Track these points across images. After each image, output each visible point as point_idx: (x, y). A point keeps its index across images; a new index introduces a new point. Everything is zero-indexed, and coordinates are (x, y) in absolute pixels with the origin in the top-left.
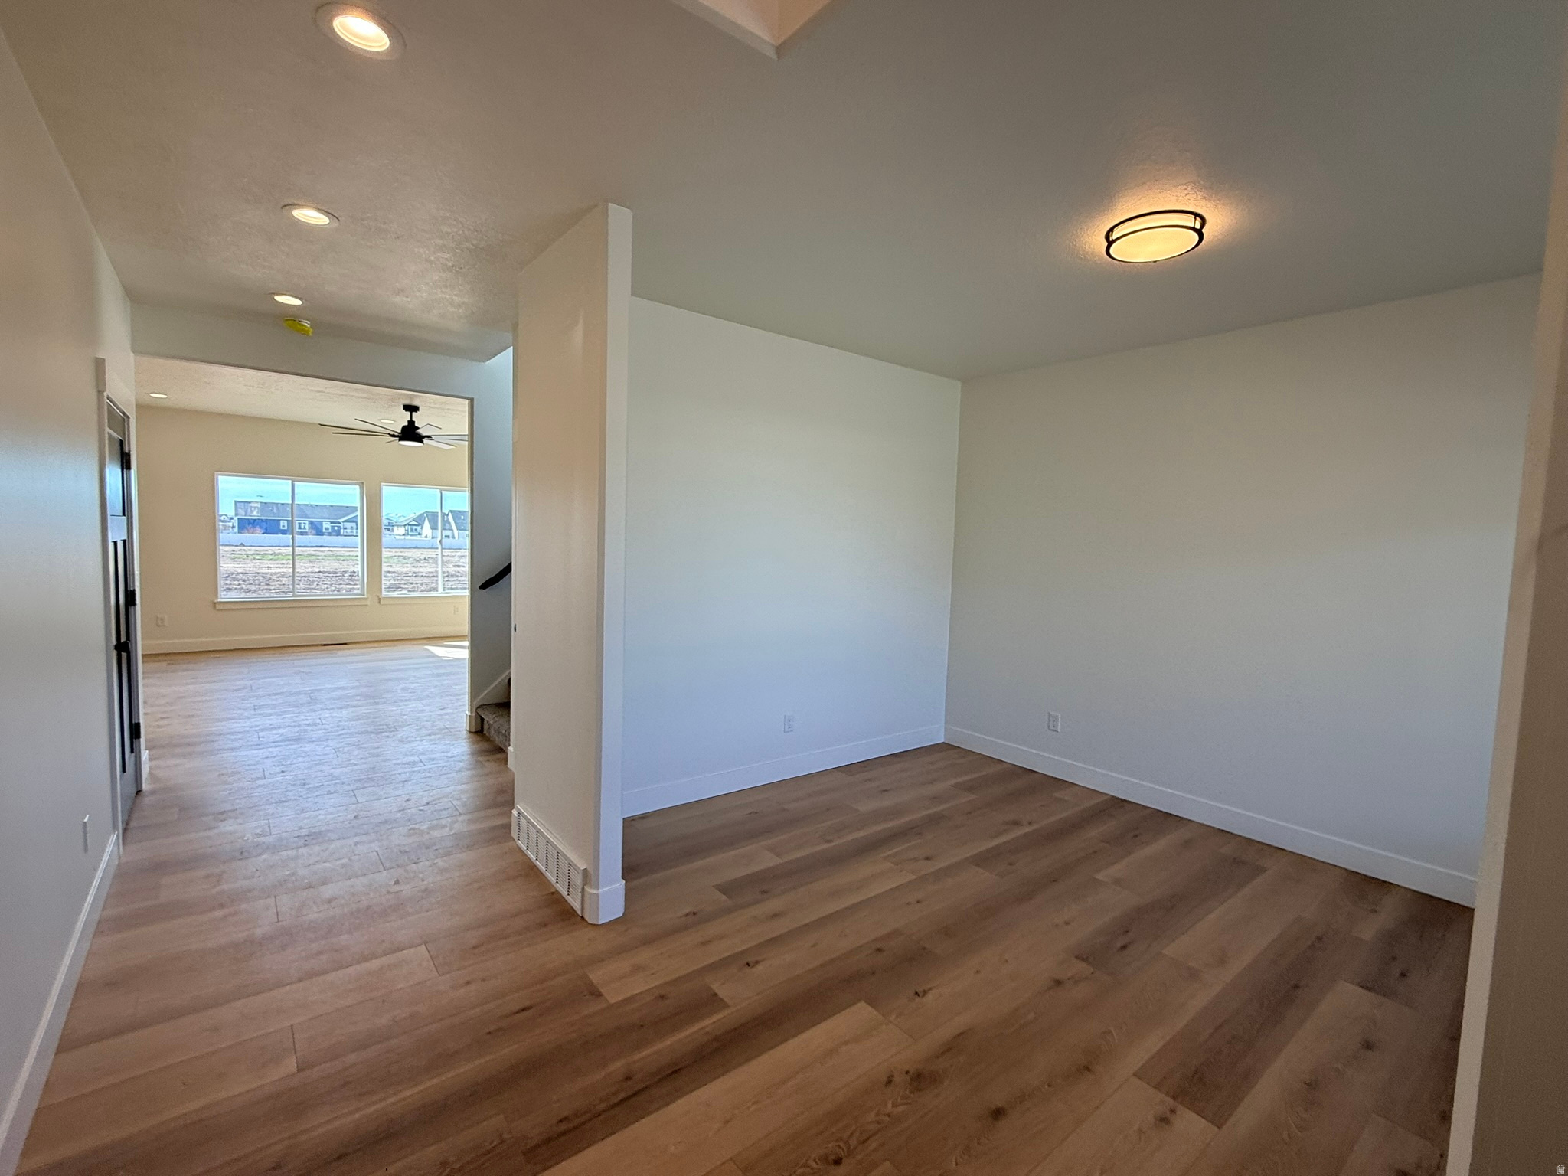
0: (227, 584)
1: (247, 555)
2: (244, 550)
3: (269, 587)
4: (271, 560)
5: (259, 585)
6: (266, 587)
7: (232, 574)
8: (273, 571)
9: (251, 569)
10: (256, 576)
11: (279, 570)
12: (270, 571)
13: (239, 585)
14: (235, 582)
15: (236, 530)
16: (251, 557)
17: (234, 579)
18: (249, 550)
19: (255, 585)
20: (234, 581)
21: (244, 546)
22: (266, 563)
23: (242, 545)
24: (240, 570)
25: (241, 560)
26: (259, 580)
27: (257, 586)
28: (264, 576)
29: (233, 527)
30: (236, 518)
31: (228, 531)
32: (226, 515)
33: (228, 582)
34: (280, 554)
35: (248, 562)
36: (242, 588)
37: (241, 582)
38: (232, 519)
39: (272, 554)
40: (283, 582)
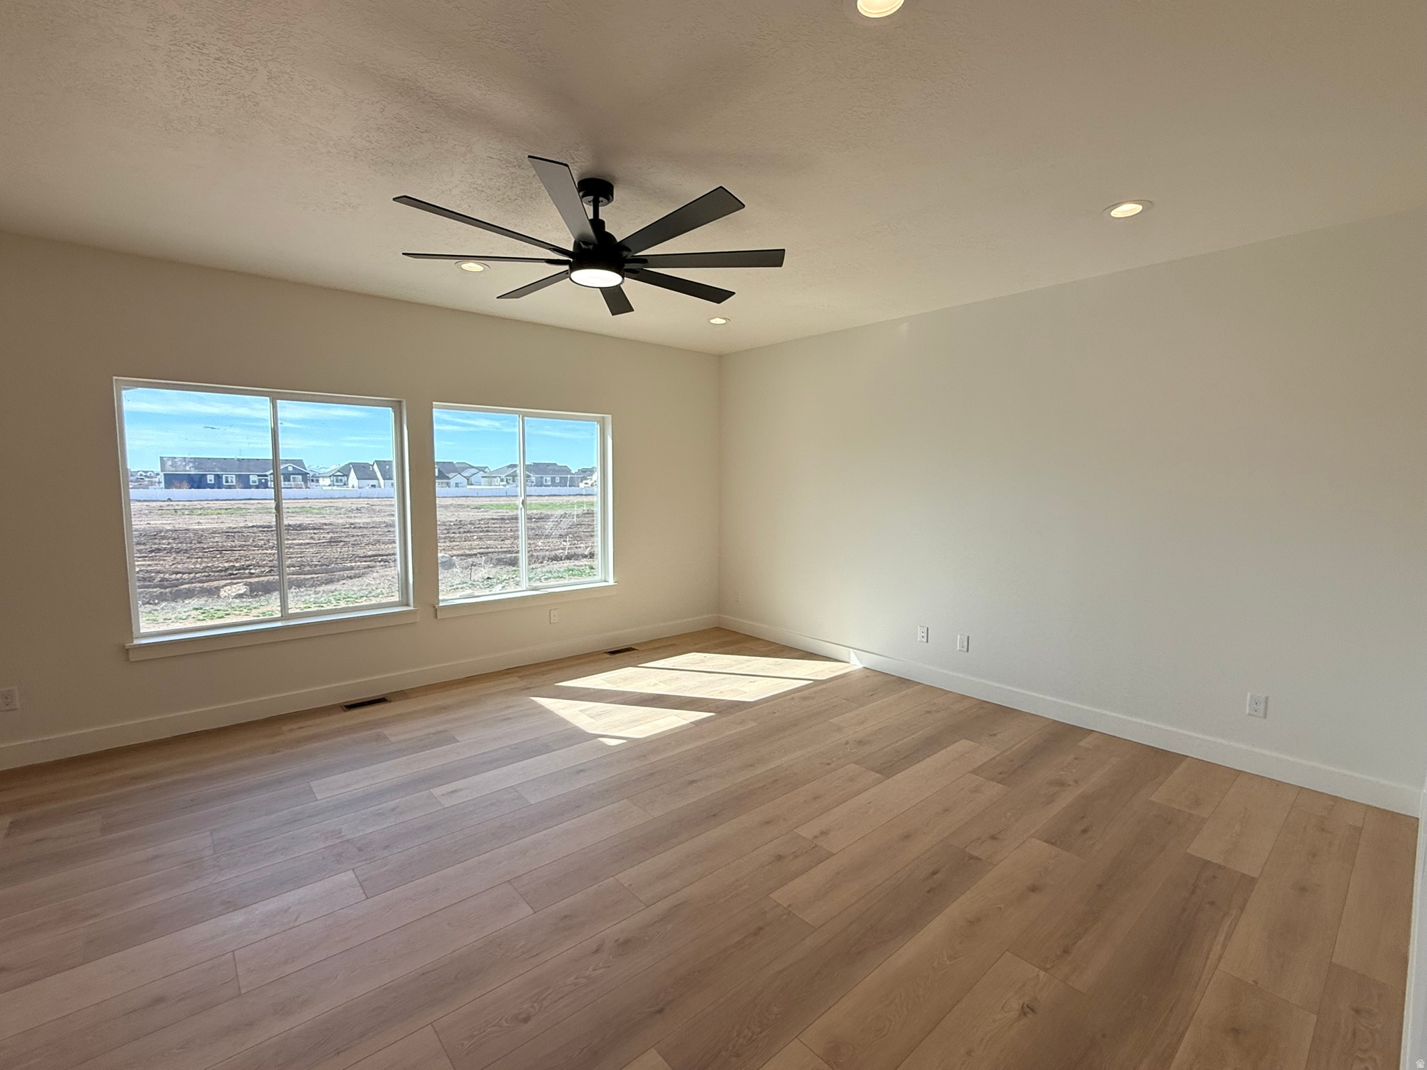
0: (155, 544)
1: (176, 511)
2: (172, 505)
3: (202, 545)
4: (200, 514)
5: (191, 543)
6: (198, 545)
7: (161, 532)
8: (204, 527)
9: (180, 526)
10: (186, 533)
11: (209, 526)
12: (201, 527)
13: (169, 544)
14: (164, 541)
15: (163, 485)
16: (179, 512)
17: (163, 538)
18: (177, 505)
19: (187, 543)
20: (163, 539)
21: (171, 501)
22: (196, 519)
23: (170, 500)
24: (169, 528)
25: (169, 516)
26: (189, 537)
27: (189, 545)
28: (195, 532)
29: (159, 482)
30: (162, 474)
31: (155, 487)
32: (152, 472)
33: (157, 541)
34: (209, 508)
35: (177, 517)
36: (172, 548)
37: (171, 541)
38: (158, 474)
39: (201, 509)
40: (217, 539)
